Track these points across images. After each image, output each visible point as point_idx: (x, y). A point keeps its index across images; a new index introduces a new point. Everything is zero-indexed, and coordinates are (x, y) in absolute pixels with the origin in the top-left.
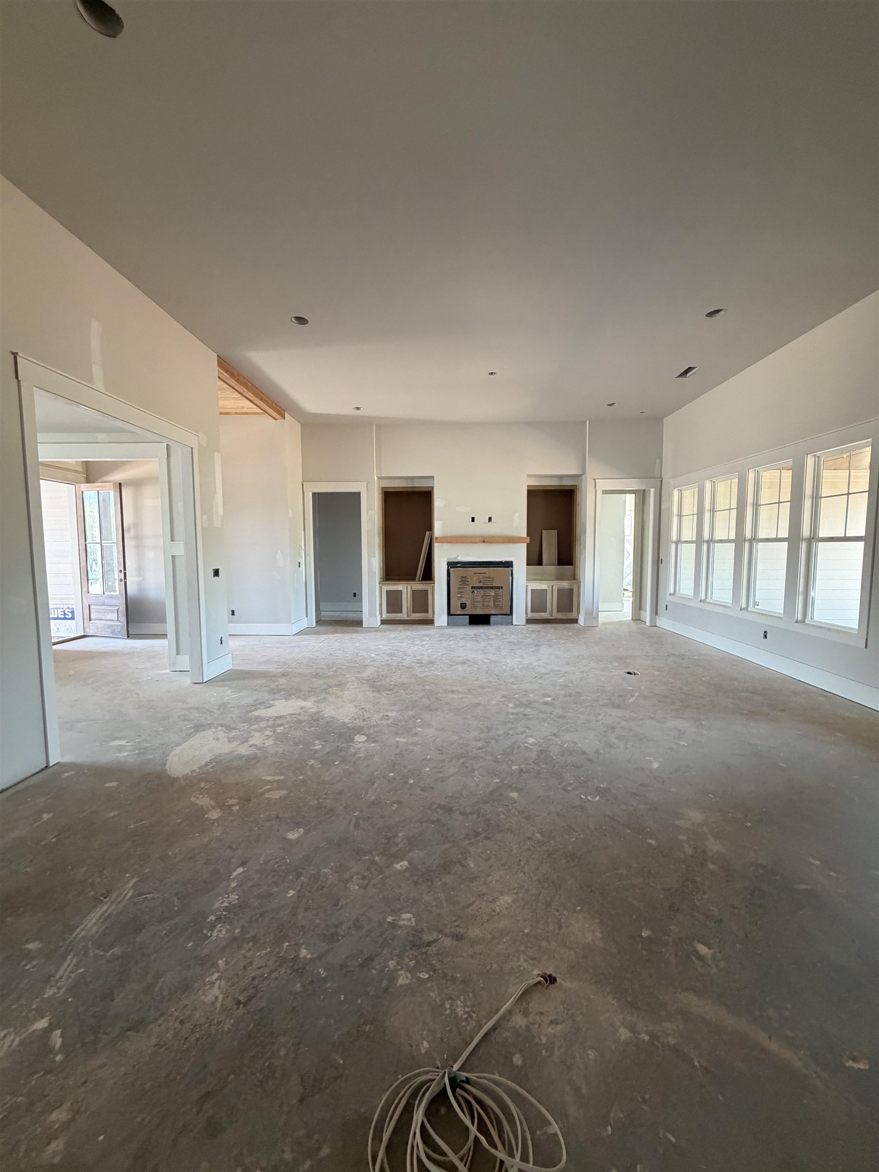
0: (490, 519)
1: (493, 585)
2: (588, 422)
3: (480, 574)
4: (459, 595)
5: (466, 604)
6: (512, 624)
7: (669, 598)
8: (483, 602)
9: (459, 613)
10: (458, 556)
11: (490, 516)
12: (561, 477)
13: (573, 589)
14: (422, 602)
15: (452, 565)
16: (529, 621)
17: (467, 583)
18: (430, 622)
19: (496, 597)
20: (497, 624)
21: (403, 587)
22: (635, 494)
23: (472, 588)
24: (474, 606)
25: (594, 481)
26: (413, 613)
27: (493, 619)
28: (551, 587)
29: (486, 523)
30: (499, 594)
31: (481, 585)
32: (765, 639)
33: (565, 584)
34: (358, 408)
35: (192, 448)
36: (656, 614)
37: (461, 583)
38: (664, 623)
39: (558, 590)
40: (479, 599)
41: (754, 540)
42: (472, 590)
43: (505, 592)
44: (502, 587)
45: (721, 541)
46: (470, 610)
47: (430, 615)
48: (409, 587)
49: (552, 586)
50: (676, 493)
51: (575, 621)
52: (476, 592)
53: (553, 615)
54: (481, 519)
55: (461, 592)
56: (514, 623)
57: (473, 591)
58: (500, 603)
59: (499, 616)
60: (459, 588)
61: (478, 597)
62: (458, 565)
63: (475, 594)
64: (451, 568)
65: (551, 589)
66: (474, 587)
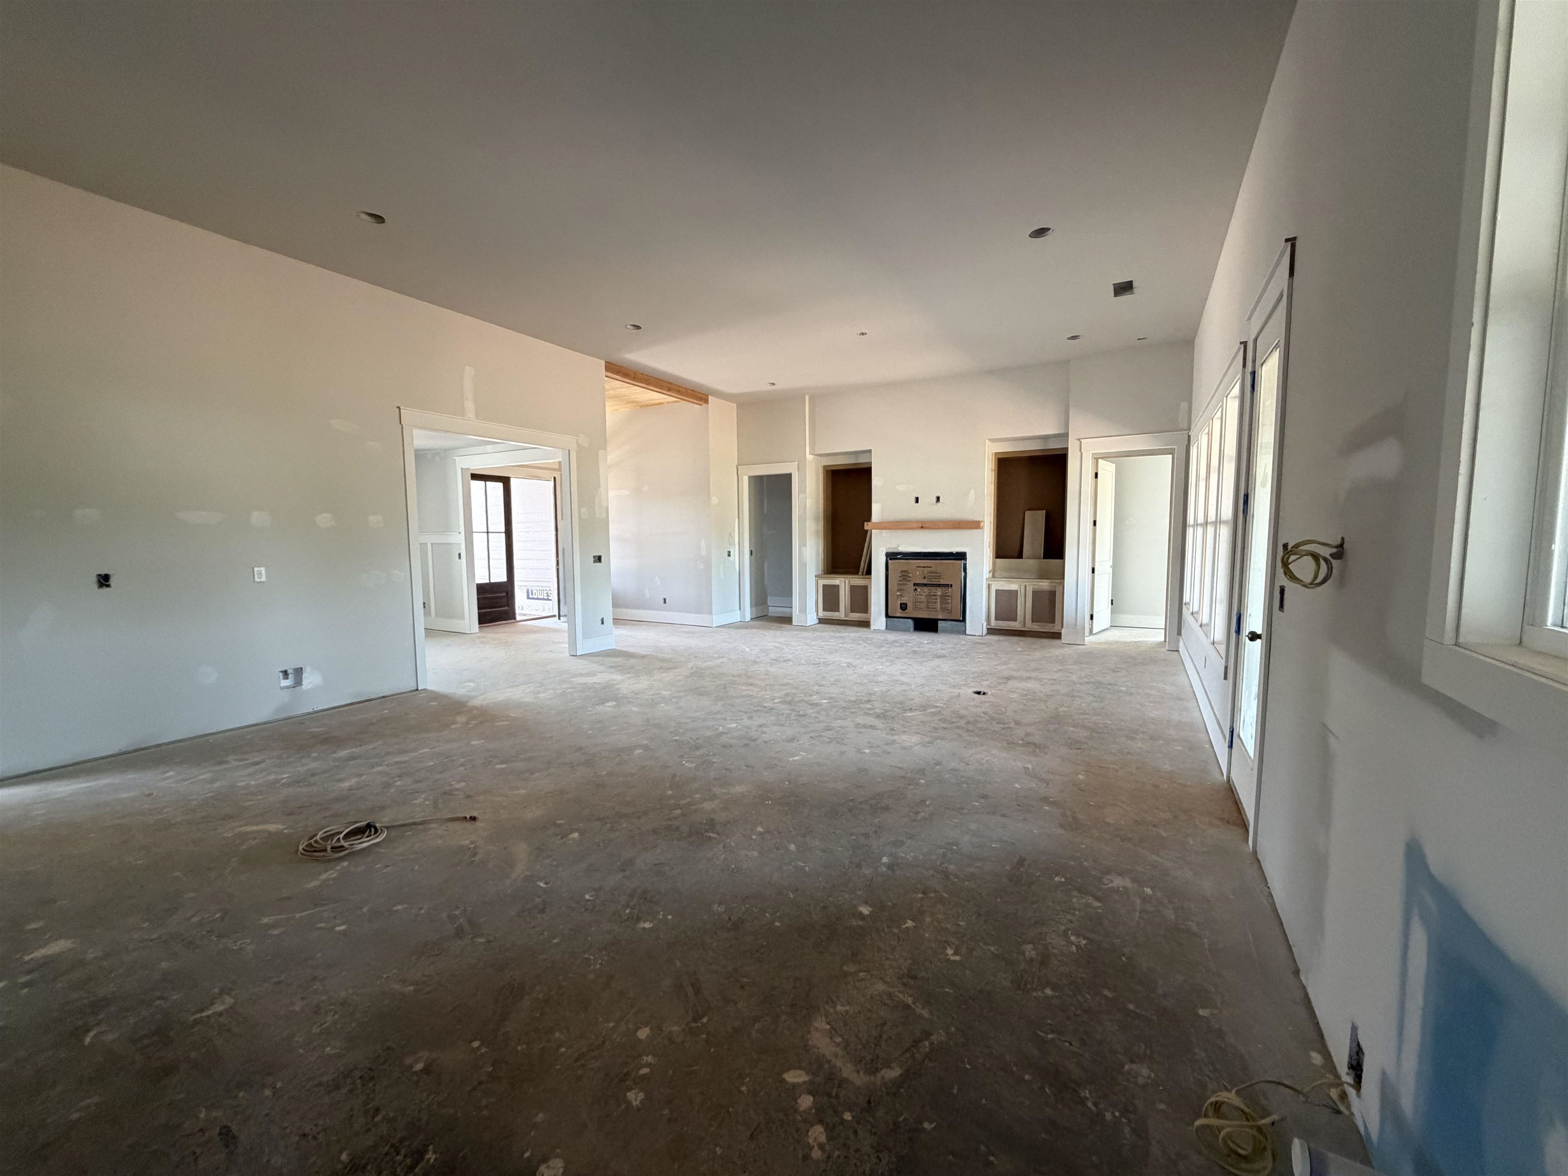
0: (938, 499)
1: (939, 582)
3: (924, 567)
4: (898, 593)
5: (906, 604)
6: (966, 634)
8: (928, 603)
9: (898, 615)
10: (898, 546)
11: (938, 495)
13: (1055, 592)
14: (861, 600)
15: (892, 556)
17: (908, 579)
18: (866, 624)
19: (944, 598)
20: (946, 631)
21: (840, 580)
23: (914, 585)
24: (916, 608)
25: (1078, 442)
26: (851, 612)
27: (941, 624)
28: (1023, 588)
29: (933, 504)
30: (948, 594)
31: (925, 581)
33: (1045, 585)
34: (773, 384)
35: (569, 450)
37: (900, 579)
39: (1034, 592)
40: (923, 598)
42: (915, 587)
43: (956, 592)
44: (951, 585)
46: (910, 612)
47: (867, 616)
48: (847, 581)
49: (1026, 586)
51: (1058, 636)
52: (919, 590)
53: (1027, 625)
54: (927, 499)
55: (900, 590)
57: (916, 589)
58: (950, 606)
59: (949, 622)
60: (901, 585)
61: (921, 597)
62: (899, 556)
63: (918, 593)
64: (890, 559)
65: (1023, 591)
66: (917, 584)
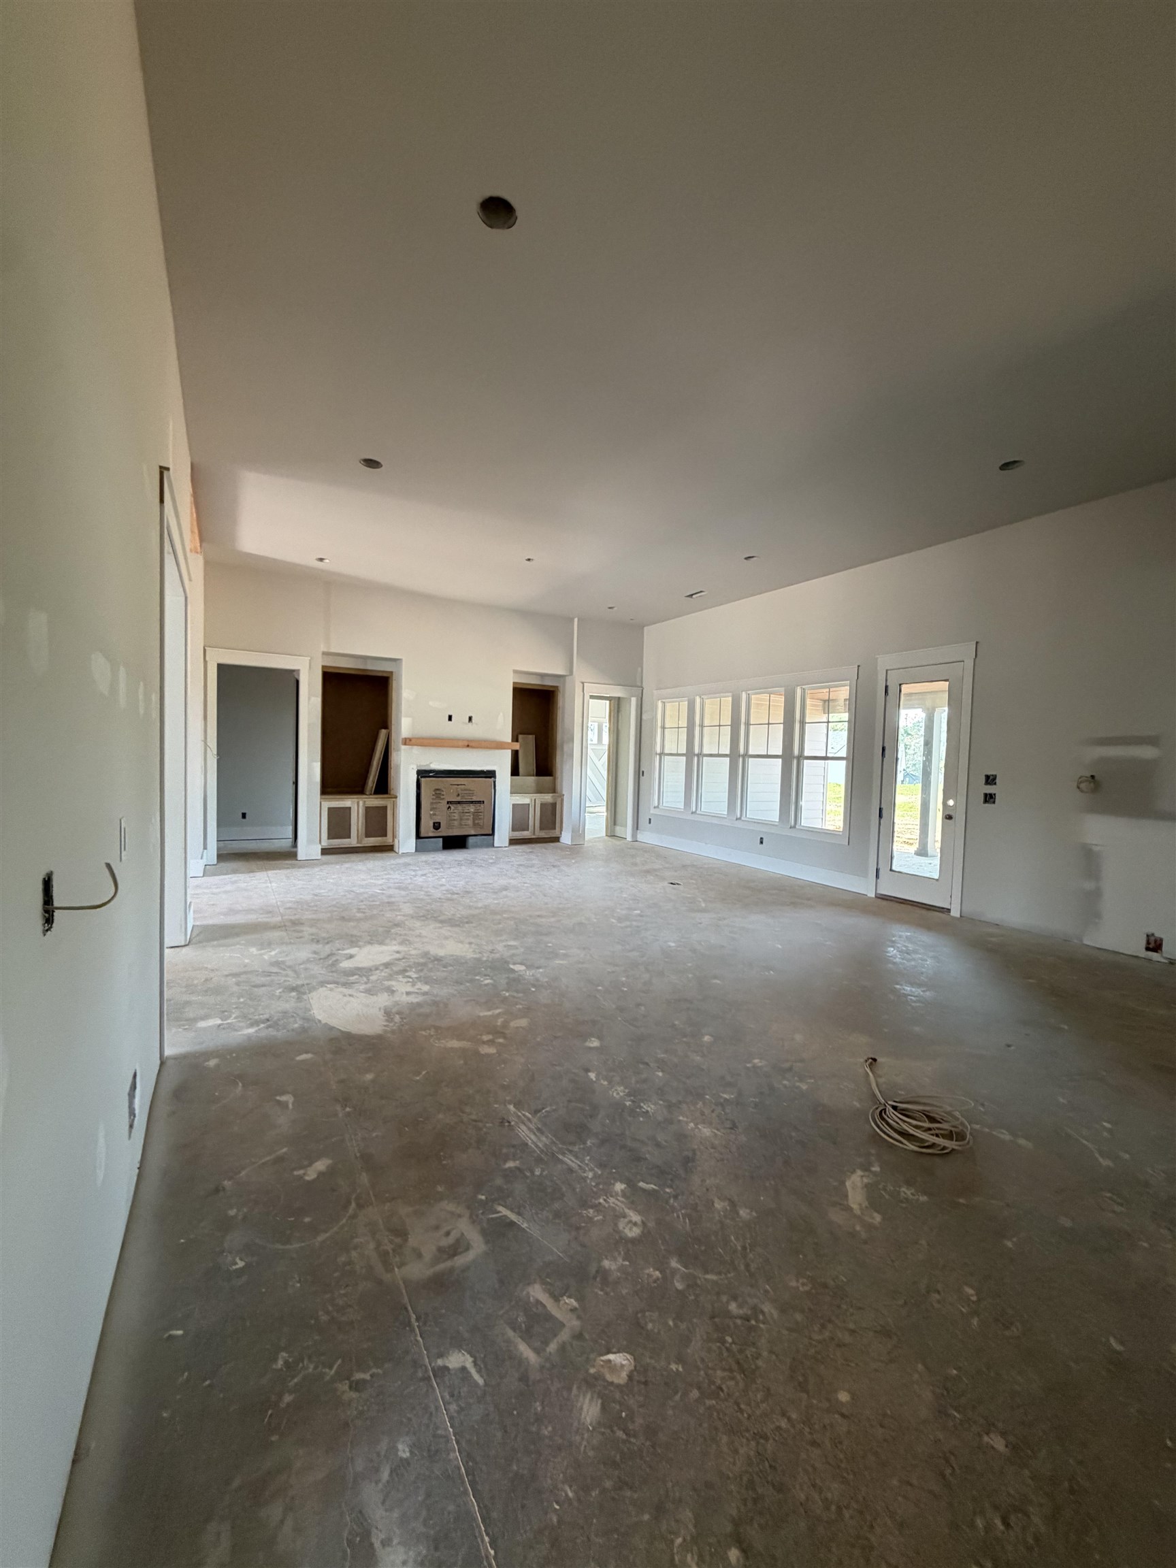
0: (470, 719)
1: (472, 799)
2: (576, 620)
3: (458, 785)
4: (431, 813)
5: (440, 823)
6: (493, 846)
7: (652, 811)
8: (461, 819)
9: (431, 835)
10: (430, 763)
11: (470, 715)
12: (543, 676)
13: (556, 803)
14: (378, 823)
15: (422, 774)
16: (513, 842)
17: (442, 797)
18: (390, 848)
19: (476, 815)
20: (476, 846)
21: (351, 803)
22: (610, 701)
23: (448, 803)
24: (450, 826)
25: (581, 685)
26: (366, 837)
27: (471, 840)
28: (533, 801)
29: (466, 724)
30: (480, 811)
31: (459, 799)
32: (761, 845)
33: (548, 798)
34: (321, 560)
35: (187, 599)
36: (637, 829)
37: (434, 797)
38: (648, 837)
39: (541, 804)
40: (456, 816)
41: (746, 755)
42: (448, 805)
43: (486, 808)
44: (483, 802)
45: (711, 755)
46: (444, 831)
47: (389, 840)
48: (360, 803)
49: (535, 800)
50: (660, 704)
51: (557, 839)
52: (452, 808)
53: (536, 833)
54: (460, 718)
55: (433, 809)
56: (495, 845)
57: (449, 807)
58: (482, 821)
59: (478, 837)
60: (432, 803)
61: (454, 814)
62: (431, 774)
63: (452, 811)
64: (421, 777)
65: (533, 804)
66: (451, 802)
